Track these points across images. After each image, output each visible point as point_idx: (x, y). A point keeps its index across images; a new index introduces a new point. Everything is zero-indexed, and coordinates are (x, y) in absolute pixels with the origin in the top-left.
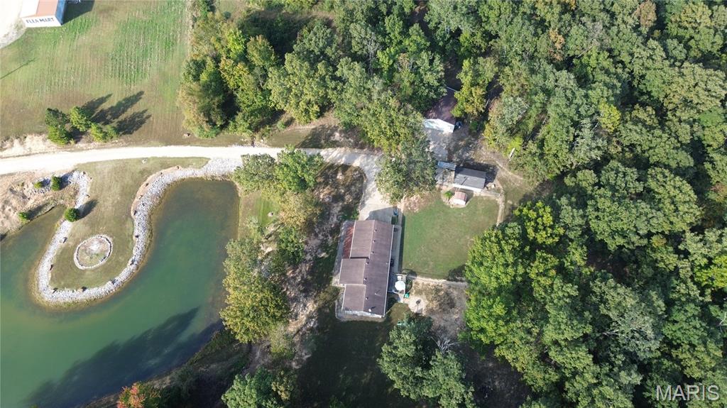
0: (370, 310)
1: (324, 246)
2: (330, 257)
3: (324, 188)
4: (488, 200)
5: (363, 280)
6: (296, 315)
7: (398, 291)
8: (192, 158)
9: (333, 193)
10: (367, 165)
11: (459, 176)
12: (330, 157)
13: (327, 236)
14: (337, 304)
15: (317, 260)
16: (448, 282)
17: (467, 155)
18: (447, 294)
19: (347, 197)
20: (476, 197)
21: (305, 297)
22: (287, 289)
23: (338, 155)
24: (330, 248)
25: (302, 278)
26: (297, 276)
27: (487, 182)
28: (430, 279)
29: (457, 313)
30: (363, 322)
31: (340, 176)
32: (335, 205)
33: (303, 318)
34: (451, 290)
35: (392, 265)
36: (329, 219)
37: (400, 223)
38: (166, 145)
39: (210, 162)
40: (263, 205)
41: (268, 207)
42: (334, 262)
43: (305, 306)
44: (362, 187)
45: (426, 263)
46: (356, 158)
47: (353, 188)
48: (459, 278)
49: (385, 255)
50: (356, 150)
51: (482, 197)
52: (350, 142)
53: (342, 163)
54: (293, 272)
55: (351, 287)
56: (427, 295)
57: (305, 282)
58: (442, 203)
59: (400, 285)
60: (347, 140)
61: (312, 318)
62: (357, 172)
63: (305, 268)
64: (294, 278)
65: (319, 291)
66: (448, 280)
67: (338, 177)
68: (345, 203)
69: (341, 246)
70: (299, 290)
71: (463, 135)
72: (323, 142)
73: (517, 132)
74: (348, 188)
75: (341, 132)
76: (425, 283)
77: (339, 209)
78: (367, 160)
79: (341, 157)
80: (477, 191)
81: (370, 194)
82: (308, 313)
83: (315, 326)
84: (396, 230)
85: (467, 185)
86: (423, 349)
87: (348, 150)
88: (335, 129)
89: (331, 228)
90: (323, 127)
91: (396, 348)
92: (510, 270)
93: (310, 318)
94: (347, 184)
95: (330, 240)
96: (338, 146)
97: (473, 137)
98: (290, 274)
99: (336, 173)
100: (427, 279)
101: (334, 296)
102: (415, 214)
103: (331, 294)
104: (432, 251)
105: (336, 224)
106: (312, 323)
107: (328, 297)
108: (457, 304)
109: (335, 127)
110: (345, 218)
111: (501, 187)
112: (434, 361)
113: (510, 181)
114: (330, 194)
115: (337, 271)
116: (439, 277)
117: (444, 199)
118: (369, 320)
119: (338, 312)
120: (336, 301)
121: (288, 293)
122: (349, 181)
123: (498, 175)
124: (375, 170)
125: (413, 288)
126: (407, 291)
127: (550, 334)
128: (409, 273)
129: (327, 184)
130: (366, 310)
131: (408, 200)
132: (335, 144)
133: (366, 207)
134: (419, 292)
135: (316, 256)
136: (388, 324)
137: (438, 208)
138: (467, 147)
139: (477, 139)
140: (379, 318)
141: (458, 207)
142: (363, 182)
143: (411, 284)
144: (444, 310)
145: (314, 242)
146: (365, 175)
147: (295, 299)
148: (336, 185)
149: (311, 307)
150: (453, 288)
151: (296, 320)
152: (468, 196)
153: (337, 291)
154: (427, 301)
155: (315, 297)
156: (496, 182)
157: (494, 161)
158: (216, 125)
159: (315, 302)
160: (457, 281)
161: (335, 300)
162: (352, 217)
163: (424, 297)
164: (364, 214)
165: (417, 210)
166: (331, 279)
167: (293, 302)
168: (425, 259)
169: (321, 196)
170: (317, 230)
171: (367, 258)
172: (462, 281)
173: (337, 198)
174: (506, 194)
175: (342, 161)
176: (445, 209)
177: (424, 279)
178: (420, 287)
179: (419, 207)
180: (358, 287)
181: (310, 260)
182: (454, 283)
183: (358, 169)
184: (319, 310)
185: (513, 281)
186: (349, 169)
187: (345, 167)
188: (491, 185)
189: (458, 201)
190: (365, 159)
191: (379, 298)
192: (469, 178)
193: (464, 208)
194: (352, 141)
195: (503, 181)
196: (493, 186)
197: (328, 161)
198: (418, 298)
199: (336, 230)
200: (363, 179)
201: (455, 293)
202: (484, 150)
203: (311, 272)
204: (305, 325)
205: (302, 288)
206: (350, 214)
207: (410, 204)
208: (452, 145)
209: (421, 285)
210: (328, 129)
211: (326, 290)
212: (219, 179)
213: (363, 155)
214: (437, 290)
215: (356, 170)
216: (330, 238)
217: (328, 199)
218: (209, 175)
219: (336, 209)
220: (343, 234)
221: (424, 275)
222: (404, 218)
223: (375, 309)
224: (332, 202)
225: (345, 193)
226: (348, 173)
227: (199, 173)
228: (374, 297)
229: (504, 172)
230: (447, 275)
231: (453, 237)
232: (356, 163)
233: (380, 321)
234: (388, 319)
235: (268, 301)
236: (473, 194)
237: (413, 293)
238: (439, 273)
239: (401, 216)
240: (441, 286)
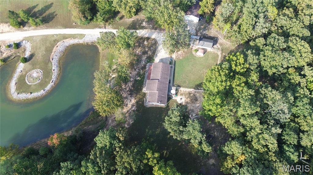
0: (160, 102)
1: (139, 74)
2: (141, 79)
3: (138, 48)
4: (214, 53)
5: (156, 89)
6: (127, 105)
7: (172, 94)
8: (78, 34)
9: (143, 51)
10: (158, 37)
11: (201, 42)
12: (141, 34)
13: (140, 70)
14: (145, 100)
15: (136, 81)
16: (195, 90)
17: (205, 32)
18: (194, 95)
19: (149, 52)
20: (209, 52)
21: (131, 97)
22: (123, 93)
23: (145, 33)
24: (142, 75)
25: (129, 88)
26: (127, 88)
27: (213, 45)
28: (187, 89)
29: (199, 103)
30: (157, 107)
31: (146, 43)
32: (144, 56)
33: (130, 106)
34: (196, 93)
35: (169, 83)
36: (141, 62)
37: (174, 64)
38: (65, 28)
39: (85, 36)
40: (110, 56)
41: (113, 57)
42: (143, 81)
43: (131, 100)
44: (156, 47)
45: (185, 82)
46: (153, 34)
47: (152, 48)
48: (200, 88)
49: (166, 78)
50: (153, 31)
51: (211, 52)
52: (150, 27)
53: (146, 37)
54: (125, 86)
55: (151, 92)
56: (185, 96)
57: (130, 90)
58: (193, 54)
59: (173, 91)
60: (149, 26)
61: (134, 106)
62: (154, 41)
63: (130, 84)
64: (125, 89)
65: (137, 94)
66: (195, 89)
67: (145, 43)
68: (148, 55)
69: (147, 74)
70: (128, 94)
71: (203, 23)
72: (137, 27)
73: (228, 22)
74: (149, 48)
75: (146, 22)
76: (184, 91)
77: (145, 58)
78: (158, 35)
79: (146, 34)
80: (209, 49)
81: (159, 51)
82: (132, 104)
83: (135, 109)
84: (171, 67)
85: (204, 46)
86: (183, 119)
87: (149, 30)
88: (143, 21)
89: (142, 67)
90: (138, 20)
91: (171, 118)
92: (224, 84)
93: (133, 106)
94: (149, 46)
95: (142, 72)
96: (145, 29)
97: (208, 24)
98: (123, 87)
99: (144, 41)
100: (185, 89)
101: (144, 96)
102: (180, 60)
103: (142, 96)
104: (188, 76)
105: (144, 64)
106: (134, 108)
107: (141, 97)
108: (199, 100)
109: (143, 19)
110: (148, 62)
111: (220, 47)
112: (188, 123)
113: (224, 44)
114: (141, 51)
115: (145, 86)
116: (191, 88)
117: (194, 53)
118: (159, 107)
119: (145, 103)
120: (144, 99)
121: (123, 95)
122: (150, 45)
123: (219, 42)
124: (162, 40)
125: (179, 93)
126: (176, 94)
127: (241, 112)
128: (177, 86)
129: (140, 46)
130: (158, 102)
131: (177, 53)
132: (143, 28)
133: (158, 57)
134: (182, 95)
135: (135, 79)
136: (167, 108)
137: (190, 57)
138: (205, 29)
139: (209, 25)
140: (163, 106)
141: (200, 56)
142: (156, 46)
143: (178, 91)
144: (193, 102)
145: (134, 73)
146: (157, 42)
147: (126, 98)
148: (144, 47)
149: (133, 101)
150: (197, 93)
151: (127, 106)
152: (205, 51)
153: (145, 94)
154: (185, 98)
155: (135, 97)
156: (218, 45)
157: (217, 35)
158: (88, 19)
159: (135, 99)
160: (199, 89)
161: (144, 98)
162: (151, 61)
163: (184, 96)
164: (157, 60)
165: (181, 58)
166: (142, 89)
167: (125, 99)
168: (184, 80)
169: (137, 52)
170: (135, 67)
171: (158, 79)
172: (201, 89)
173: (145, 53)
174: (222, 50)
175: (147, 36)
176: (194, 57)
177: (184, 89)
178: (182, 92)
179: (182, 57)
180: (154, 92)
181: (132, 81)
182: (197, 90)
183: (154, 39)
184: (137, 102)
185: (225, 89)
186: (150, 39)
187: (148, 39)
188: (215, 46)
189: (200, 54)
190: (157, 35)
191: (164, 97)
192: (206, 43)
193: (202, 57)
194: (151, 26)
195: (221, 45)
196: (216, 47)
197: (140, 36)
198: (181, 97)
199: (144, 68)
200: (156, 44)
201: (198, 95)
202: (213, 30)
203: (133, 86)
204: (131, 109)
205: (129, 93)
206: (150, 60)
207: (178, 55)
208: (198, 28)
210: (140, 20)
211: (140, 94)
212: (90, 44)
213: (157, 33)
214: (190, 94)
215: (153, 40)
216: (142, 71)
217: (140, 53)
218: (85, 42)
219: (144, 58)
220: (147, 69)
221: (183, 87)
222: (175, 62)
223: (161, 102)
224: (142, 54)
225: (148, 50)
226: (149, 41)
227: (81, 41)
228: (162, 97)
229: (221, 40)
230: (194, 87)
231: (197, 70)
232: (153, 37)
233: (164, 107)
234: (168, 106)
235: (114, 98)
236: (207, 50)
237: (179, 95)
238: (191, 86)
239: (174, 61)
240: (192, 92)
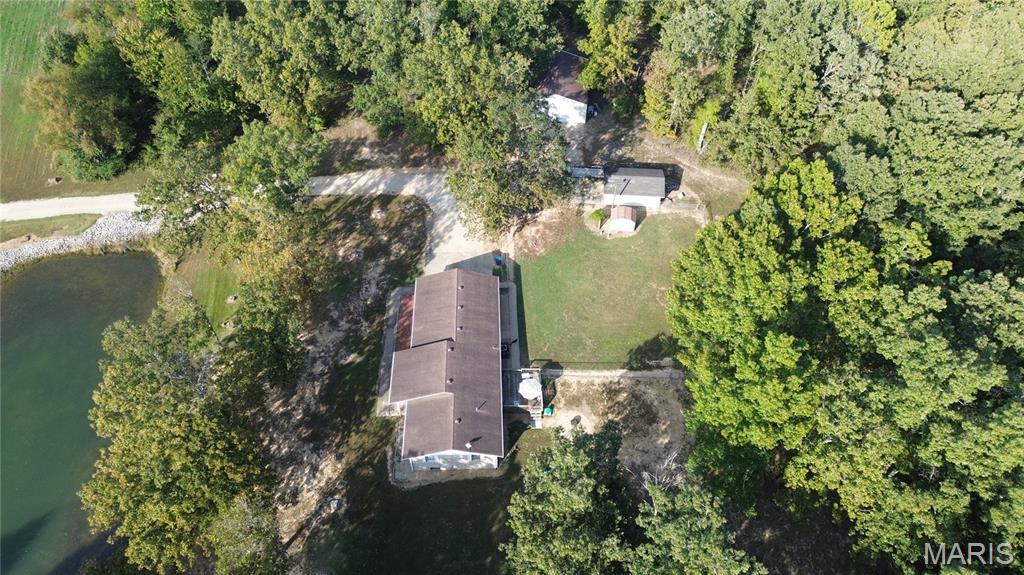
0: (468, 445)
1: (352, 342)
2: (367, 360)
3: (345, 238)
4: (677, 218)
5: (443, 382)
6: (295, 493)
7: (525, 401)
8: (62, 217)
9: (364, 245)
10: (430, 190)
11: (613, 178)
12: (355, 186)
13: (357, 322)
14: (390, 454)
15: (338, 371)
16: (632, 374)
18: (635, 397)
19: (395, 247)
20: (653, 217)
21: (315, 450)
22: (272, 441)
23: (370, 182)
24: (367, 343)
25: (306, 412)
26: (294, 409)
27: (667, 191)
28: (594, 373)
29: (665, 432)
30: (457, 483)
31: (377, 214)
32: (371, 264)
33: (310, 497)
34: (642, 387)
35: (506, 355)
36: (359, 290)
37: (512, 276)
39: (100, 221)
40: (214, 283)
41: (226, 286)
42: (377, 367)
43: (315, 469)
44: (424, 226)
45: (578, 343)
46: (406, 183)
47: (406, 231)
48: (652, 363)
49: (489, 333)
50: (405, 170)
51: (664, 215)
52: (392, 158)
53: (379, 193)
54: (284, 404)
56: (591, 404)
57: (313, 419)
58: (588, 233)
59: (530, 388)
60: (386, 157)
61: (332, 494)
62: (412, 204)
63: (311, 391)
64: (287, 415)
65: (346, 431)
66: (631, 369)
67: (373, 216)
68: (392, 258)
69: (391, 335)
70: (299, 438)
72: (337, 164)
74: (396, 232)
75: (372, 146)
76: (584, 381)
77: (380, 270)
78: (429, 181)
79: (376, 185)
80: (652, 203)
81: (441, 238)
82: (322, 484)
83: (343, 509)
84: (504, 291)
85: (632, 193)
87: (390, 172)
88: (362, 142)
89: (367, 306)
90: (337, 142)
93: (327, 494)
94: (393, 224)
95: (366, 329)
96: (369, 168)
98: (276, 407)
99: (369, 209)
100: (586, 373)
101: (381, 439)
102: (538, 258)
103: (375, 434)
104: (586, 319)
105: (375, 297)
106: (334, 505)
107: (369, 442)
108: (662, 414)
109: (359, 139)
110: (393, 284)
111: (695, 196)
113: (709, 184)
114: (358, 246)
115: (384, 386)
116: (610, 365)
117: (592, 226)
118: (470, 477)
119: (393, 471)
120: (389, 449)
121: (274, 447)
122: (396, 219)
123: (685, 178)
124: (446, 197)
125: (558, 395)
126: (548, 402)
128: (544, 368)
129: (351, 231)
130: (459, 446)
131: (521, 237)
132: (363, 166)
133: (436, 258)
134: (574, 402)
135: (336, 363)
136: (510, 478)
137: (582, 244)
138: (616, 142)
139: (631, 128)
140: (489, 468)
141: (624, 235)
142: (424, 219)
143: (554, 386)
144: (635, 430)
145: (329, 338)
146: (428, 207)
147: (293, 459)
148: (370, 229)
149: (330, 469)
150: (646, 384)
151: (295, 503)
152: (639, 215)
153: (388, 427)
154: (594, 417)
155: (338, 446)
156: (683, 188)
159: (339, 457)
160: (649, 368)
161: (386, 445)
162: (408, 280)
163: (587, 409)
164: (432, 268)
165: (541, 251)
166: (373, 403)
167: (285, 467)
168: (574, 334)
169: (341, 253)
170: (335, 314)
171: (450, 339)
172: (659, 367)
173: (375, 251)
174: (708, 205)
175: (381, 189)
176: (596, 243)
177: (579, 373)
178: (574, 390)
179: (545, 246)
180: (435, 402)
181: (322, 374)
182: (645, 373)
183: (414, 198)
184: (349, 474)
186: (395, 201)
187: (385, 200)
188: (673, 194)
189: (621, 226)
190: (425, 181)
191: (486, 419)
192: (633, 180)
193: (632, 238)
194: (396, 156)
195: (697, 187)
196: (680, 196)
197: (350, 192)
198: (573, 414)
199: (380, 306)
200: (425, 213)
201: (651, 394)
202: (650, 143)
203: (326, 397)
204: (317, 513)
205: (305, 432)
206: (403, 276)
207: (526, 243)
208: (590, 140)
209: (574, 386)
210: (346, 143)
211: (362, 427)
212: (120, 250)
213: (421, 176)
214: (611, 391)
215: (408, 201)
216: (365, 324)
217: (354, 256)
218: (97, 246)
219: (375, 271)
220: (391, 312)
221: (575, 365)
222: (517, 268)
223: (478, 443)
224: (365, 258)
225: (389, 240)
226: (393, 207)
227: (76, 243)
228: (476, 416)
229: (692, 172)
230: (626, 360)
231: (624, 289)
232: (409, 190)
233: (495, 475)
234: (512, 467)
236: (645, 213)
237: (561, 405)
238: (608, 358)
239: (512, 265)
240: (619, 383)
